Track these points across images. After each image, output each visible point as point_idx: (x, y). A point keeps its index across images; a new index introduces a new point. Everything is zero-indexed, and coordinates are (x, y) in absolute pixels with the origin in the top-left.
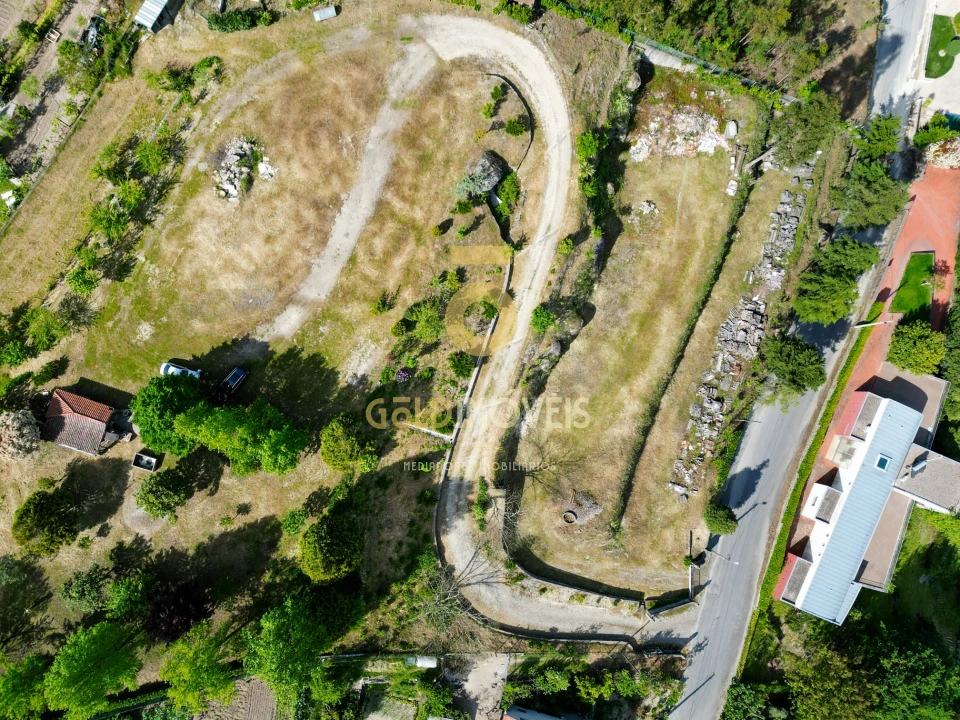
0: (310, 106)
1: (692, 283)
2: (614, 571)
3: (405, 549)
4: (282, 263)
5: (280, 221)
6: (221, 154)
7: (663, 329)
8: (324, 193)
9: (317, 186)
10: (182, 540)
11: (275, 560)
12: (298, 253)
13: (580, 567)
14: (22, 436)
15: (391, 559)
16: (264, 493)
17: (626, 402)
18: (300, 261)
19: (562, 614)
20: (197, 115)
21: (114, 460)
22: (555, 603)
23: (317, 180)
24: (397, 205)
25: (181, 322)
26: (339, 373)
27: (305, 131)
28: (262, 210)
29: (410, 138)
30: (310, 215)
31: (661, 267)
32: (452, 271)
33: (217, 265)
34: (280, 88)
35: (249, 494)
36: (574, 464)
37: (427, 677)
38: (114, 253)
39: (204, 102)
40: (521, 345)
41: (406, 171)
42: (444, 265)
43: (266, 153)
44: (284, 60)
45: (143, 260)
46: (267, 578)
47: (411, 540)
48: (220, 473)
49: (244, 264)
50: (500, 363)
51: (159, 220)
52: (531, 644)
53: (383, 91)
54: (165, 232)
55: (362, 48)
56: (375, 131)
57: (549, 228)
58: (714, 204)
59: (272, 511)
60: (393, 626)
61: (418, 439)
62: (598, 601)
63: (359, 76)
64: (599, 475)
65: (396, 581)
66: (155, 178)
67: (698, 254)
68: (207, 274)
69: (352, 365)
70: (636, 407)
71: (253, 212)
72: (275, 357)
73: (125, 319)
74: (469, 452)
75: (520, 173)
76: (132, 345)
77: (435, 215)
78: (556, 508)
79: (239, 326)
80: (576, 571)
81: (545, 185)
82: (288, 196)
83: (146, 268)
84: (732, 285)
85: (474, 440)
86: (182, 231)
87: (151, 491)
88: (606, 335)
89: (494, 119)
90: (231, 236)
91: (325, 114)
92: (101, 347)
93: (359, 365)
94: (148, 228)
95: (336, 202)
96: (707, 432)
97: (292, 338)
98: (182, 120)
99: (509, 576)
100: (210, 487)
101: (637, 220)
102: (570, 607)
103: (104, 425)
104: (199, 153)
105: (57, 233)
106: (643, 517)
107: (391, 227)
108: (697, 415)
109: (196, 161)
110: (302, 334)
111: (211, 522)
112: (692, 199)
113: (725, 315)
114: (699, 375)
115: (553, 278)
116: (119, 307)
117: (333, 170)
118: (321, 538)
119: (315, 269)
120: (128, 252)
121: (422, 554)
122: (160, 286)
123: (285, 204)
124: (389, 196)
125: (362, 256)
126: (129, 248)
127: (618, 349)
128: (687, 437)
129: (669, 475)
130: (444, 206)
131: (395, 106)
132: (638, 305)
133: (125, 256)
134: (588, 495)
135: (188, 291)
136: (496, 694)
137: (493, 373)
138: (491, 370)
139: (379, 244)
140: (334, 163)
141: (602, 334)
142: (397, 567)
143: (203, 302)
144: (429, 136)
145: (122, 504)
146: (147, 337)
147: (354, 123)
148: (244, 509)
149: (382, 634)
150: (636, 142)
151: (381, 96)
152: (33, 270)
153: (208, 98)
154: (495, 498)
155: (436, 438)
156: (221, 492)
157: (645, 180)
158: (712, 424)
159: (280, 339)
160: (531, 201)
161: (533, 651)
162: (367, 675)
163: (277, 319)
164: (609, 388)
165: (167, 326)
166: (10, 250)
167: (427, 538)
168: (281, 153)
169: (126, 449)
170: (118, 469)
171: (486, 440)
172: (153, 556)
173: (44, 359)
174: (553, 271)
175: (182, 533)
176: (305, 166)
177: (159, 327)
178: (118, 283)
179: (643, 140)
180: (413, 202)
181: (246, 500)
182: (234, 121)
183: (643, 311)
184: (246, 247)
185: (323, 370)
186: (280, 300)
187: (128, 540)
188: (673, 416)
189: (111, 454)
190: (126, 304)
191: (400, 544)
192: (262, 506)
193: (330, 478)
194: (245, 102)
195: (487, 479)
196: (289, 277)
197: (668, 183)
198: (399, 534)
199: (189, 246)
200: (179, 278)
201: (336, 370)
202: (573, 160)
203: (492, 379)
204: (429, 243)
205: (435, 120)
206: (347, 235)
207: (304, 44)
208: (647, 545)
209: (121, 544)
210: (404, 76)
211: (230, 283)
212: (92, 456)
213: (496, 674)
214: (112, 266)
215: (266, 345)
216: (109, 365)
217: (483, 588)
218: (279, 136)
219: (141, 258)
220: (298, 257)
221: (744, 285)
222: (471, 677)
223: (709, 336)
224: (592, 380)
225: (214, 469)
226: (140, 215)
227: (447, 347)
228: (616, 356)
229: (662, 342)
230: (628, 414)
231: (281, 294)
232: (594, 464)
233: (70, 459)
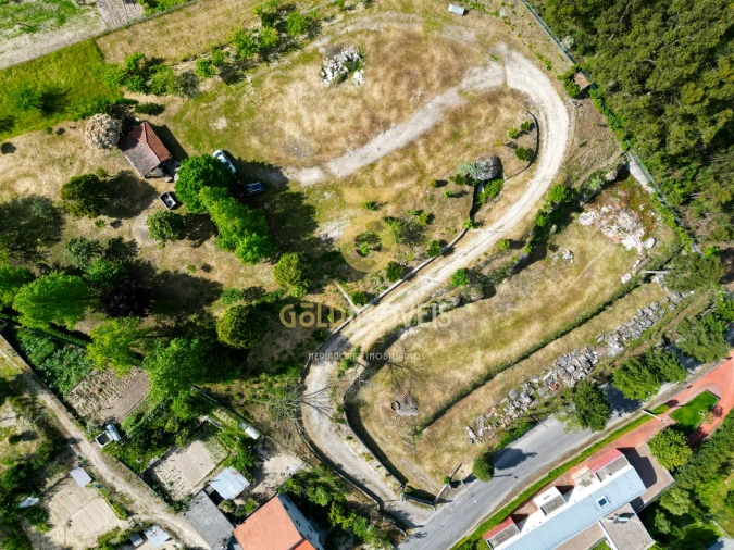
0: (410, 58)
1: (564, 318)
2: (400, 456)
3: (285, 357)
4: (329, 139)
5: (346, 114)
6: (338, 50)
7: (528, 334)
8: (383, 115)
9: (381, 108)
10: (158, 261)
11: (205, 311)
12: (343, 140)
13: (381, 439)
14: (107, 135)
15: (273, 357)
16: (225, 267)
17: (476, 361)
18: (341, 145)
19: (351, 460)
20: (340, 17)
21: (151, 187)
22: (352, 451)
23: (384, 104)
24: (421, 151)
25: (246, 132)
26: (318, 227)
27: (396, 71)
28: (339, 100)
29: (456, 117)
30: (365, 122)
31: (552, 296)
32: (427, 212)
33: (290, 113)
34: (399, 35)
35: (216, 262)
36: (421, 377)
37: (247, 441)
38: (235, 65)
39: (349, 12)
40: (437, 284)
41: (440, 135)
42: (424, 206)
43: (364, 68)
44: (413, 20)
45: (250, 81)
46: (192, 318)
47: (292, 354)
48: (208, 237)
49: (307, 123)
50: (418, 286)
51: (275, 64)
52: (321, 465)
53: (459, 79)
54: (273, 73)
55: (465, 45)
56: (438, 99)
57: (501, 227)
58: (609, 280)
59: (223, 281)
60: (247, 398)
61: (338, 298)
62: (378, 467)
63: (451, 60)
64: (430, 393)
65: (267, 372)
66: (290, 38)
67: (579, 303)
68: (281, 115)
69: (329, 227)
70: (480, 368)
71: (333, 98)
72: (287, 192)
73: (215, 108)
74: (363, 326)
75: (507, 183)
76: (208, 126)
77: (440, 173)
78: (391, 395)
79: (278, 158)
80: (377, 440)
81: (517, 200)
82: (360, 102)
83: (247, 87)
84: (586, 336)
85: (370, 322)
86: (284, 80)
87: (160, 220)
88: (491, 313)
89: (513, 140)
90: (311, 103)
91: (416, 69)
92: (189, 115)
93: (333, 230)
94: (265, 64)
95: (386, 125)
96: (511, 411)
97: (305, 187)
98: (329, 14)
99: (335, 416)
100: (196, 242)
101: (556, 258)
102: (359, 459)
103: (159, 162)
104: (326, 41)
105: (209, 30)
106: (439, 436)
107: (408, 162)
108: (512, 397)
109: (320, 44)
110: (312, 189)
111: (183, 262)
112: (598, 268)
113: (570, 350)
114: (529, 375)
115: (483, 258)
116: (216, 99)
117: (397, 105)
118: (241, 317)
119: (346, 156)
120: (244, 70)
121: (293, 367)
122: (248, 103)
123: (355, 106)
124: (420, 143)
125: (379, 167)
126: (246, 68)
127: (493, 326)
128: (497, 407)
129: (471, 421)
130: (448, 171)
131: (460, 92)
132: (522, 309)
133: (240, 71)
134: (415, 401)
135: (263, 118)
136: (280, 480)
137: (409, 289)
138: (409, 287)
139: (395, 167)
140: (401, 101)
141: (489, 311)
142: (273, 365)
143: (267, 130)
144: (468, 124)
145: (138, 215)
146: (220, 128)
147: (428, 86)
148: (207, 268)
149: (237, 398)
150: (587, 212)
151: (456, 81)
152: (181, 42)
153: (353, 12)
154: (359, 364)
155: (348, 304)
156: (201, 249)
157: (578, 238)
158: (518, 409)
159: (297, 183)
160: (502, 203)
161: (319, 470)
162: (212, 416)
163: (304, 170)
164: (471, 345)
165: (237, 129)
166: (175, 21)
167: (303, 360)
168: (373, 74)
169: (163, 185)
170: (150, 193)
171: (378, 327)
172: (135, 259)
173: (151, 99)
174: (486, 254)
175: (161, 257)
176: (383, 91)
177: (231, 127)
178: (225, 85)
179: (593, 213)
180: (431, 156)
181: (212, 263)
182: (359, 36)
183: (523, 314)
184: (315, 115)
185: (310, 219)
186: (313, 160)
187: (127, 239)
188: (498, 389)
189: (152, 182)
190: (221, 100)
191: (285, 352)
192: (219, 274)
193: (270, 285)
194: (373, 29)
195: (362, 350)
196: (328, 150)
197: (590, 249)
198: (288, 346)
199: (282, 92)
200: (263, 106)
201: (318, 224)
202: (543, 197)
203: (406, 293)
204: (424, 187)
205: (478, 117)
206: (379, 149)
207: (432, 19)
208: (430, 454)
209: (121, 239)
210: (478, 78)
211: (291, 130)
212: (139, 175)
213: (288, 468)
214: (228, 72)
215: (287, 181)
216: (186, 128)
217: (315, 412)
218: (380, 62)
219: (249, 79)
220: (342, 142)
221: (593, 341)
222: (272, 459)
223: (551, 355)
224: (465, 334)
225: (205, 233)
226: (266, 53)
228: (488, 330)
229: (522, 340)
230: (472, 369)
231: (316, 157)
232: (431, 385)
233: (125, 168)
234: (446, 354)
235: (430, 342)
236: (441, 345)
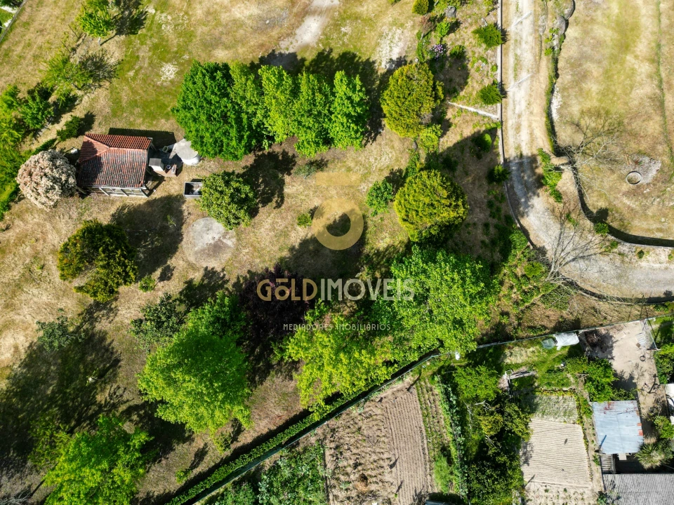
3: (492, 230)
10: (258, 261)
11: (368, 255)
13: (659, 230)
15: (483, 242)
16: (333, 192)
17: (636, 67)
19: (668, 276)
21: (161, 200)
22: (657, 266)
25: (203, 55)
26: (374, 62)
35: (318, 196)
36: (616, 130)
38: (123, 12)
45: (154, 11)
47: (495, 221)
48: (281, 184)
50: (518, 38)
60: (514, 311)
61: (468, 118)
64: (642, 134)
68: (218, 9)
69: (384, 52)
70: (647, 67)
72: (307, 63)
73: (146, 65)
74: (518, 128)
76: (158, 87)
78: (616, 175)
79: (262, 45)
80: (658, 235)
83: (157, 18)
85: (519, 116)
88: (592, 19)
92: (125, 96)
93: (391, 51)
97: (317, 44)
99: (602, 245)
100: (274, 200)
103: (146, 152)
105: (63, 17)
110: (326, 36)
111: (285, 234)
116: (138, 57)
120: (137, 8)
121: (511, 233)
122: (175, 29)
126: (137, 5)
127: (608, 27)
133: (135, 12)
135: (204, 28)
136: (649, 367)
137: (514, 50)
138: (512, 47)
141: (588, 19)
142: (492, 251)
143: (222, 33)
145: (181, 240)
146: (172, 76)
149: (505, 320)
152: (44, 53)
154: (561, 165)
155: (484, 117)
156: (288, 202)
159: (306, 47)
162: (509, 368)
163: (297, 31)
164: (615, 59)
165: (190, 61)
166: (17, 43)
167: (509, 220)
171: (531, 113)
172: (229, 286)
173: (67, 120)
175: (256, 254)
177: (182, 64)
178: (132, 37)
181: (316, 202)
185: (358, 64)
186: (296, 15)
187: (197, 277)
189: (158, 194)
190: (144, 52)
191: (486, 225)
193: (397, 160)
195: (546, 151)
198: (482, 216)
200: (193, 19)
201: (371, 60)
203: (516, 55)
209: (189, 283)
211: (243, 12)
212: (137, 197)
213: (639, 345)
214: (123, 24)
215: (294, 55)
216: (137, 110)
217: (582, 264)
219: (151, 10)
224: (597, 57)
225: (273, 183)
227: (467, 25)
228: (610, 33)
229: (643, 11)
230: (643, 76)
231: (295, 10)
232: (634, 125)
233: (113, 210)
234: (608, 89)
235: (581, 94)
236: (593, 87)
